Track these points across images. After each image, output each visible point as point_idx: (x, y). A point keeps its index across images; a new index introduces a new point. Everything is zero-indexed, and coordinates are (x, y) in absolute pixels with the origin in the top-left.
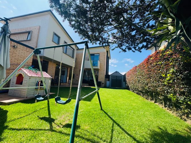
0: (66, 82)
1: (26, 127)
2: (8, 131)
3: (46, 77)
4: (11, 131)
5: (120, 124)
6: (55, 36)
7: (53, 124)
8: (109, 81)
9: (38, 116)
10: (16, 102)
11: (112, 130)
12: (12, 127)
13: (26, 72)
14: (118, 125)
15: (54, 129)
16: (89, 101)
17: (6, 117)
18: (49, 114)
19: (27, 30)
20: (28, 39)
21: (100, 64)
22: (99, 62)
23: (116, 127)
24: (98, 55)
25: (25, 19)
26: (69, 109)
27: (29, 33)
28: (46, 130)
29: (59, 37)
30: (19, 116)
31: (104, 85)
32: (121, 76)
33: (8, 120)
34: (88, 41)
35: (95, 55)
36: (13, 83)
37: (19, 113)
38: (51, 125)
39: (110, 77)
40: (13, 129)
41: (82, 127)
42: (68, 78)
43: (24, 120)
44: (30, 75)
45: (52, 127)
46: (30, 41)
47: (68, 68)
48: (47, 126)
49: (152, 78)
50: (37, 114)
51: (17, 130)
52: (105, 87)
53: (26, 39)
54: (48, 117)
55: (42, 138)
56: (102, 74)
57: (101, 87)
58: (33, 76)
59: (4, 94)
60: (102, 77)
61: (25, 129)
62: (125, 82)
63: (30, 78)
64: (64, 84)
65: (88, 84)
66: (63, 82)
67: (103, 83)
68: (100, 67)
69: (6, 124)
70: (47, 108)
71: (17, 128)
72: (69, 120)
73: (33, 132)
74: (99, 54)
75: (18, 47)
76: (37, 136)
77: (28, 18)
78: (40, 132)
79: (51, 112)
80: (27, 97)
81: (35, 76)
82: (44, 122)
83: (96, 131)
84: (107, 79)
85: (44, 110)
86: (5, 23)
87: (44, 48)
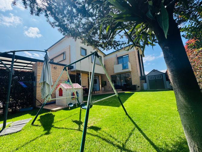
0: (100, 90)
1: (64, 126)
2: (53, 128)
3: (78, 88)
4: (55, 129)
5: (142, 129)
6: (82, 50)
7: (81, 126)
8: (146, 82)
9: (72, 120)
10: (60, 110)
11: (131, 134)
12: (56, 126)
13: (64, 86)
14: (140, 130)
15: (81, 129)
16: (117, 107)
17: (53, 120)
18: (80, 118)
19: (62, 52)
20: (64, 59)
21: (131, 65)
22: (129, 64)
23: (137, 131)
24: (127, 56)
25: (60, 43)
26: (97, 114)
27: (64, 53)
28: (75, 130)
29: (86, 50)
30: (60, 119)
31: (140, 88)
32: (162, 75)
33: (54, 121)
34: (97, 51)
35: (124, 57)
36: (57, 95)
37: (61, 117)
38: (80, 127)
39: (147, 78)
40: (56, 128)
41: (102, 130)
42: (100, 85)
43: (63, 122)
44: (66, 88)
45: (80, 128)
46: (65, 60)
47: (99, 76)
48: (76, 126)
49: (199, 71)
50: (72, 118)
51: (58, 128)
52: (142, 90)
53: (62, 59)
54: (79, 120)
55: (71, 135)
56: (135, 76)
57: (137, 91)
58: (68, 88)
59: (47, 106)
60: (135, 80)
61: (62, 128)
62: (168, 81)
63: (66, 90)
64: (98, 92)
65: (121, 89)
66: (96, 91)
67: (139, 87)
68: (132, 68)
69: (53, 124)
70: (79, 114)
71: (58, 127)
72: (94, 123)
73: (67, 130)
74: (128, 54)
75: (57, 68)
76: (69, 133)
77: (62, 42)
78: (71, 131)
79: (81, 117)
80: (66, 106)
81: (70, 88)
82: (75, 124)
83: (113, 133)
84: (144, 81)
85: (76, 115)
86: (45, 53)
87: (75, 63)
